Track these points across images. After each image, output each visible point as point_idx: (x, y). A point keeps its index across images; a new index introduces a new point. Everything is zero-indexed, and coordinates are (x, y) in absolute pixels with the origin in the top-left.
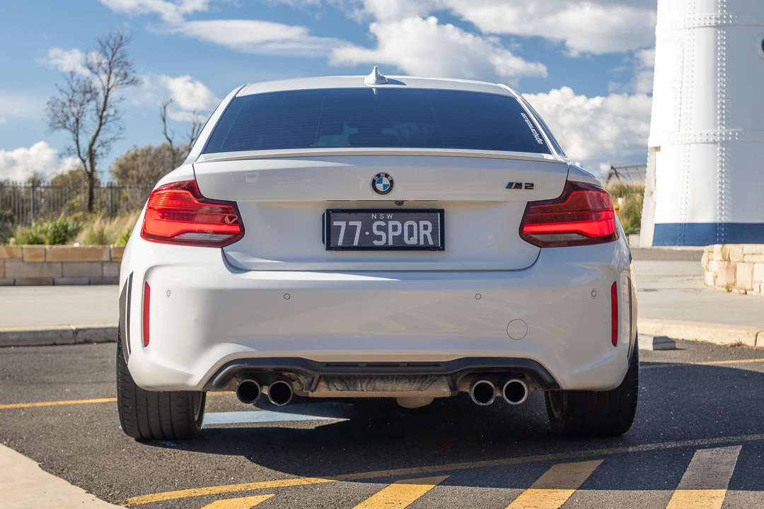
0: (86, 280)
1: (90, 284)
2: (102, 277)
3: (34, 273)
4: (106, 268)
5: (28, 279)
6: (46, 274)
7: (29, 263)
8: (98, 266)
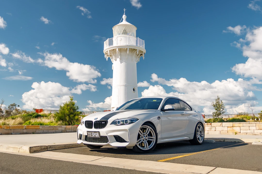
0: (19, 133)
1: (20, 134)
2: (23, 132)
3: (7, 132)
4: (24, 130)
5: (6, 133)
6: (10, 132)
7: (5, 129)
8: (22, 130)
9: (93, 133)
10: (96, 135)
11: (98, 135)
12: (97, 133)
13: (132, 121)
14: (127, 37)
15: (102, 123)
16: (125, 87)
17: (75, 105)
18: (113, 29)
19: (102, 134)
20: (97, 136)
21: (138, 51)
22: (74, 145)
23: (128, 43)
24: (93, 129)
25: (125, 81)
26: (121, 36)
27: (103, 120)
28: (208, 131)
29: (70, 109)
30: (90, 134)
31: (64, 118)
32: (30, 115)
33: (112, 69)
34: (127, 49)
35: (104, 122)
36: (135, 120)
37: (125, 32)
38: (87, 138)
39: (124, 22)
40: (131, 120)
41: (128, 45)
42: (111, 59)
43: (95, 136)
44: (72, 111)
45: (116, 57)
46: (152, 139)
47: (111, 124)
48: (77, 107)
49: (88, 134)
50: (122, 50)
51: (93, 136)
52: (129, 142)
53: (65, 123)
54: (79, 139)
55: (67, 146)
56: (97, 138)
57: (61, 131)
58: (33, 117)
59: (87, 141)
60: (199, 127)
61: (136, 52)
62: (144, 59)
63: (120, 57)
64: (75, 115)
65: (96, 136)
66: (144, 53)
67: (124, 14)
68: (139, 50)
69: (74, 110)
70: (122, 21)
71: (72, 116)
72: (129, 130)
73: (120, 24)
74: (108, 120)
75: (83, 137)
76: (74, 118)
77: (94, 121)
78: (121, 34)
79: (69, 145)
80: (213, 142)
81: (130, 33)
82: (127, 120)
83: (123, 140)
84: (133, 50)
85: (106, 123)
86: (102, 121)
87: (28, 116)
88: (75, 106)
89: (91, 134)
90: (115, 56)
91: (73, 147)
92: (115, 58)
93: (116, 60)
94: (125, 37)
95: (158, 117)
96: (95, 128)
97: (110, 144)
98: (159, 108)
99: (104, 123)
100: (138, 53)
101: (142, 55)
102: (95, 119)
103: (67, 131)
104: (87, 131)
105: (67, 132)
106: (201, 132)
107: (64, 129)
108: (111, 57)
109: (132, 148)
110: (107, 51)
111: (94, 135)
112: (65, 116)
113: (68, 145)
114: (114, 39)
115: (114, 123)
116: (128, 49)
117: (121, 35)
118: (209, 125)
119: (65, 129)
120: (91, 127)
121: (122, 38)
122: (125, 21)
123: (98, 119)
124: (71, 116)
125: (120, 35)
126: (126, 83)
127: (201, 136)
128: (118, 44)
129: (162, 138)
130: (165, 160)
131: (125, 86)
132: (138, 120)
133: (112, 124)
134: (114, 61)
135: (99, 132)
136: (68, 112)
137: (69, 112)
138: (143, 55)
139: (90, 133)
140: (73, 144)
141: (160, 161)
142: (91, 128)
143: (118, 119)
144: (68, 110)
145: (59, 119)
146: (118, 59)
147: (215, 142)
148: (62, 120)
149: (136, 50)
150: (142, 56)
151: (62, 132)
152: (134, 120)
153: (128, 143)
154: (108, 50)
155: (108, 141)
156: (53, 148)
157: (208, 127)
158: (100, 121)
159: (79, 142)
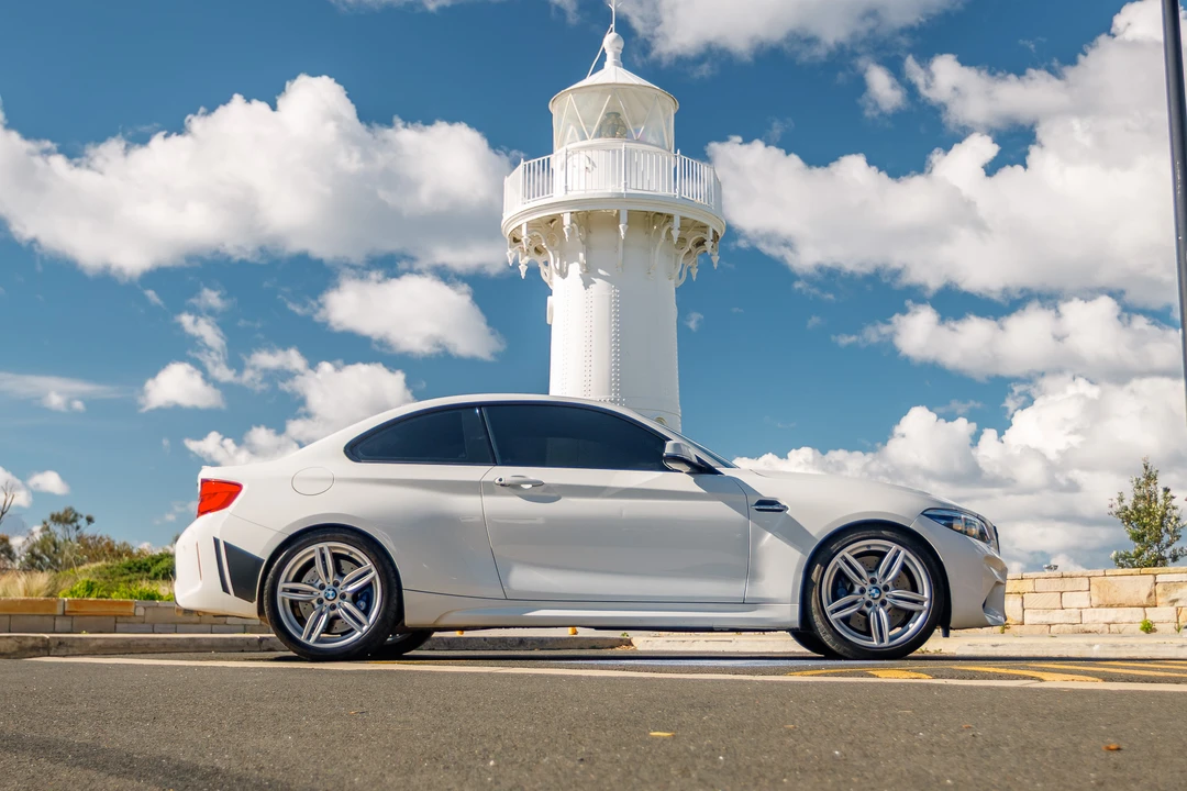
4: (58, 622)
8: (50, 620)
14: (620, 151)
18: (554, 108)
21: (677, 222)
23: (623, 182)
25: (611, 382)
26: (590, 147)
32: (140, 568)
33: (548, 322)
34: (618, 214)
37: (614, 126)
39: (612, 73)
41: (623, 191)
42: (541, 266)
45: (566, 256)
50: (591, 218)
58: (152, 574)
61: (667, 228)
62: (715, 266)
63: (581, 255)
66: (714, 232)
67: (612, 26)
68: (683, 218)
70: (600, 66)
73: (589, 80)
78: (590, 135)
81: (637, 131)
84: (649, 219)
87: (126, 571)
90: (557, 253)
92: (558, 265)
93: (563, 274)
94: (614, 151)
100: (676, 234)
101: (701, 243)
108: (540, 260)
110: (519, 227)
114: (556, 159)
116: (624, 217)
117: (590, 142)
121: (594, 159)
122: (616, 64)
125: (584, 143)
126: (616, 392)
128: (570, 188)
134: (556, 278)
138: (709, 244)
146: (575, 269)
149: (670, 217)
150: (701, 249)
154: (523, 222)
156: (71, 646)
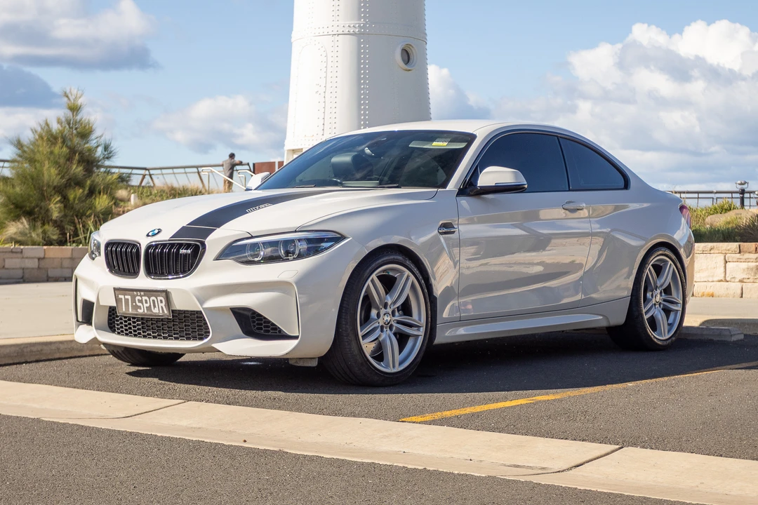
9: (141, 296)
10: (155, 306)
11: (163, 305)
12: (159, 298)
13: (316, 242)
15: (178, 250)
16: (359, 43)
17: (93, 136)
19: (179, 305)
20: (160, 309)
22: (62, 347)
24: (143, 281)
25: (360, 8)
27: (184, 240)
28: (741, 281)
29: (69, 159)
30: (127, 301)
31: (37, 206)
35: (188, 246)
36: (330, 240)
38: (114, 320)
40: (309, 241)
43: (149, 308)
44: (77, 169)
46: (410, 326)
47: (217, 258)
48: (106, 148)
49: (118, 300)
51: (140, 311)
52: (296, 338)
53: (44, 232)
54: (83, 323)
55: (29, 349)
56: (158, 320)
57: (20, 273)
59: (119, 333)
60: (658, 269)
64: (92, 192)
65: (156, 311)
69: (90, 163)
71: (76, 194)
72: (296, 283)
74: (208, 241)
75: (99, 316)
76: (91, 207)
77: (144, 243)
79: (39, 348)
80: (734, 339)
82: (292, 241)
83: (275, 328)
85: (198, 251)
86: (180, 246)
88: (93, 143)
89: (133, 300)
91: (57, 356)
95: (444, 226)
96: (149, 273)
97: (215, 345)
98: (454, 183)
99: (189, 251)
102: (148, 235)
103: (51, 274)
104: (115, 289)
105: (48, 279)
106: (667, 291)
107: (33, 264)
109: (314, 364)
111: (145, 305)
112: (44, 197)
113: (34, 349)
115: (233, 251)
118: (747, 256)
119: (41, 262)
120: (132, 270)
123: (165, 236)
124: (71, 197)
126: (365, 17)
127: (667, 311)
129: (461, 321)
130: (438, 415)
131: (358, 35)
132: (342, 238)
133: (223, 255)
135: (166, 294)
136: (54, 171)
137: (62, 174)
139: (129, 297)
140: (61, 342)
141: (414, 419)
142: (133, 273)
143: (252, 237)
144: (56, 163)
145: (10, 212)
147: (742, 337)
148: (29, 214)
151: (23, 279)
152: (321, 240)
153: (294, 343)
155: (209, 332)
157: (744, 265)
158: (172, 245)
159: (84, 334)
